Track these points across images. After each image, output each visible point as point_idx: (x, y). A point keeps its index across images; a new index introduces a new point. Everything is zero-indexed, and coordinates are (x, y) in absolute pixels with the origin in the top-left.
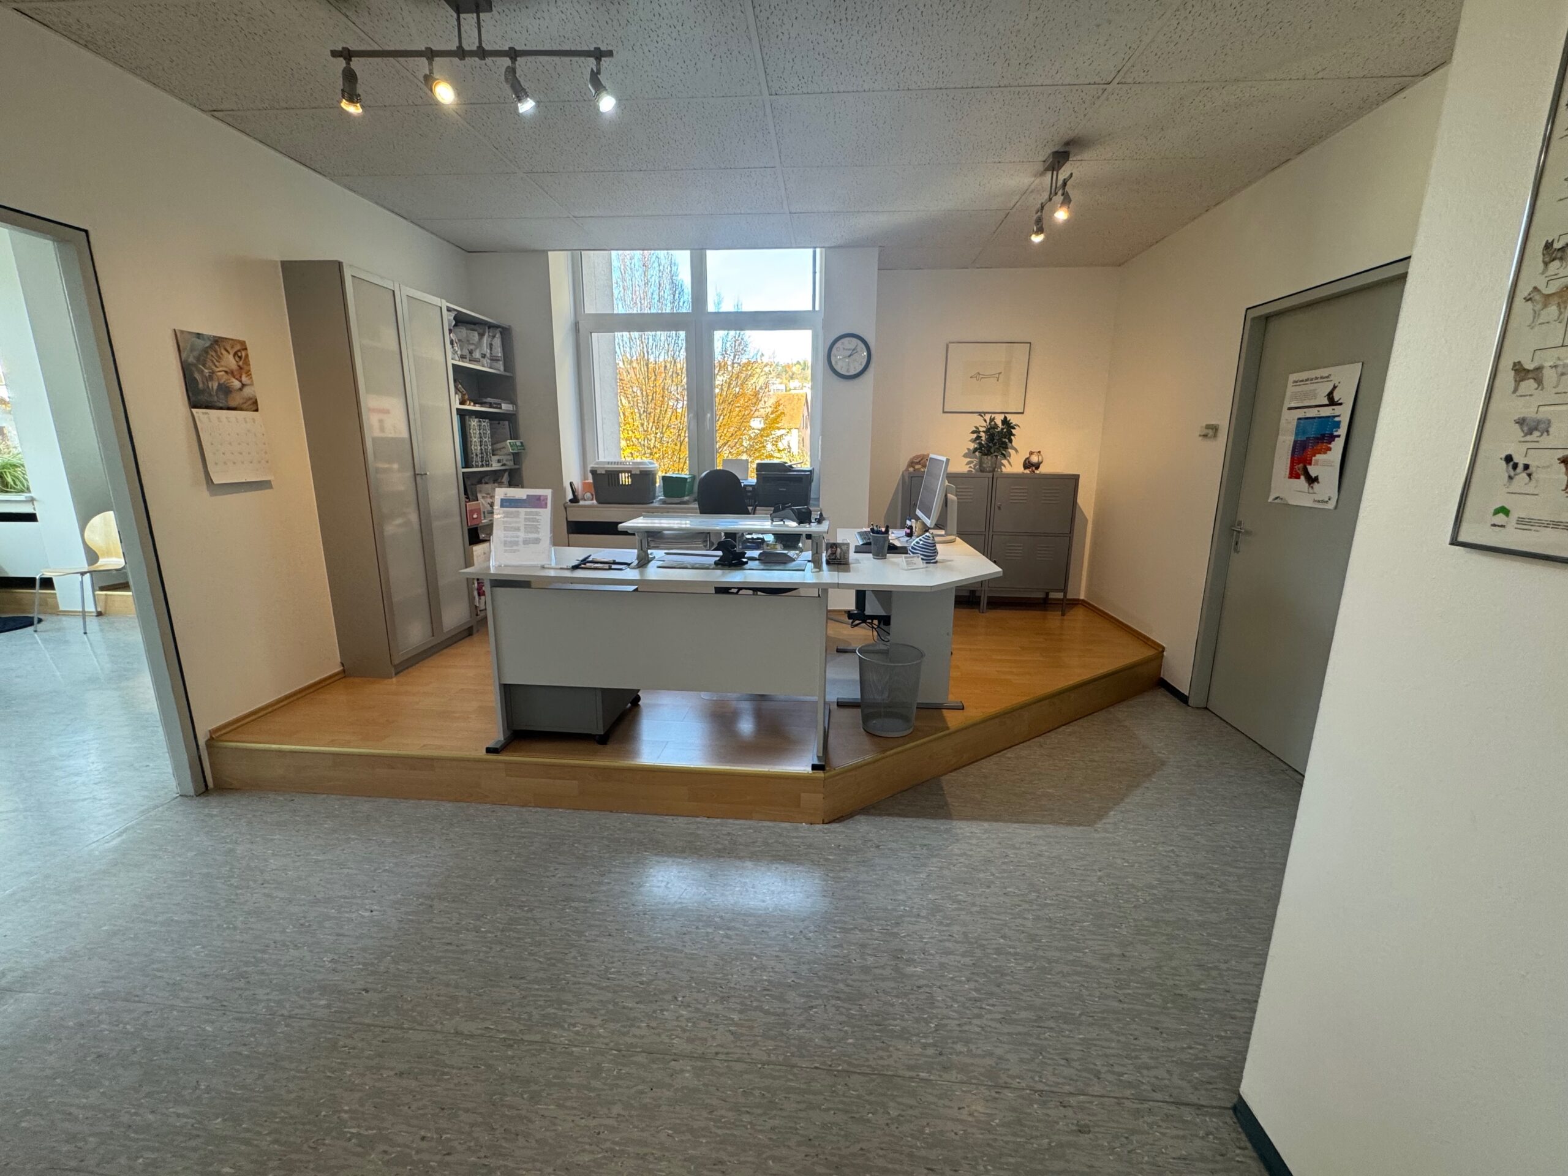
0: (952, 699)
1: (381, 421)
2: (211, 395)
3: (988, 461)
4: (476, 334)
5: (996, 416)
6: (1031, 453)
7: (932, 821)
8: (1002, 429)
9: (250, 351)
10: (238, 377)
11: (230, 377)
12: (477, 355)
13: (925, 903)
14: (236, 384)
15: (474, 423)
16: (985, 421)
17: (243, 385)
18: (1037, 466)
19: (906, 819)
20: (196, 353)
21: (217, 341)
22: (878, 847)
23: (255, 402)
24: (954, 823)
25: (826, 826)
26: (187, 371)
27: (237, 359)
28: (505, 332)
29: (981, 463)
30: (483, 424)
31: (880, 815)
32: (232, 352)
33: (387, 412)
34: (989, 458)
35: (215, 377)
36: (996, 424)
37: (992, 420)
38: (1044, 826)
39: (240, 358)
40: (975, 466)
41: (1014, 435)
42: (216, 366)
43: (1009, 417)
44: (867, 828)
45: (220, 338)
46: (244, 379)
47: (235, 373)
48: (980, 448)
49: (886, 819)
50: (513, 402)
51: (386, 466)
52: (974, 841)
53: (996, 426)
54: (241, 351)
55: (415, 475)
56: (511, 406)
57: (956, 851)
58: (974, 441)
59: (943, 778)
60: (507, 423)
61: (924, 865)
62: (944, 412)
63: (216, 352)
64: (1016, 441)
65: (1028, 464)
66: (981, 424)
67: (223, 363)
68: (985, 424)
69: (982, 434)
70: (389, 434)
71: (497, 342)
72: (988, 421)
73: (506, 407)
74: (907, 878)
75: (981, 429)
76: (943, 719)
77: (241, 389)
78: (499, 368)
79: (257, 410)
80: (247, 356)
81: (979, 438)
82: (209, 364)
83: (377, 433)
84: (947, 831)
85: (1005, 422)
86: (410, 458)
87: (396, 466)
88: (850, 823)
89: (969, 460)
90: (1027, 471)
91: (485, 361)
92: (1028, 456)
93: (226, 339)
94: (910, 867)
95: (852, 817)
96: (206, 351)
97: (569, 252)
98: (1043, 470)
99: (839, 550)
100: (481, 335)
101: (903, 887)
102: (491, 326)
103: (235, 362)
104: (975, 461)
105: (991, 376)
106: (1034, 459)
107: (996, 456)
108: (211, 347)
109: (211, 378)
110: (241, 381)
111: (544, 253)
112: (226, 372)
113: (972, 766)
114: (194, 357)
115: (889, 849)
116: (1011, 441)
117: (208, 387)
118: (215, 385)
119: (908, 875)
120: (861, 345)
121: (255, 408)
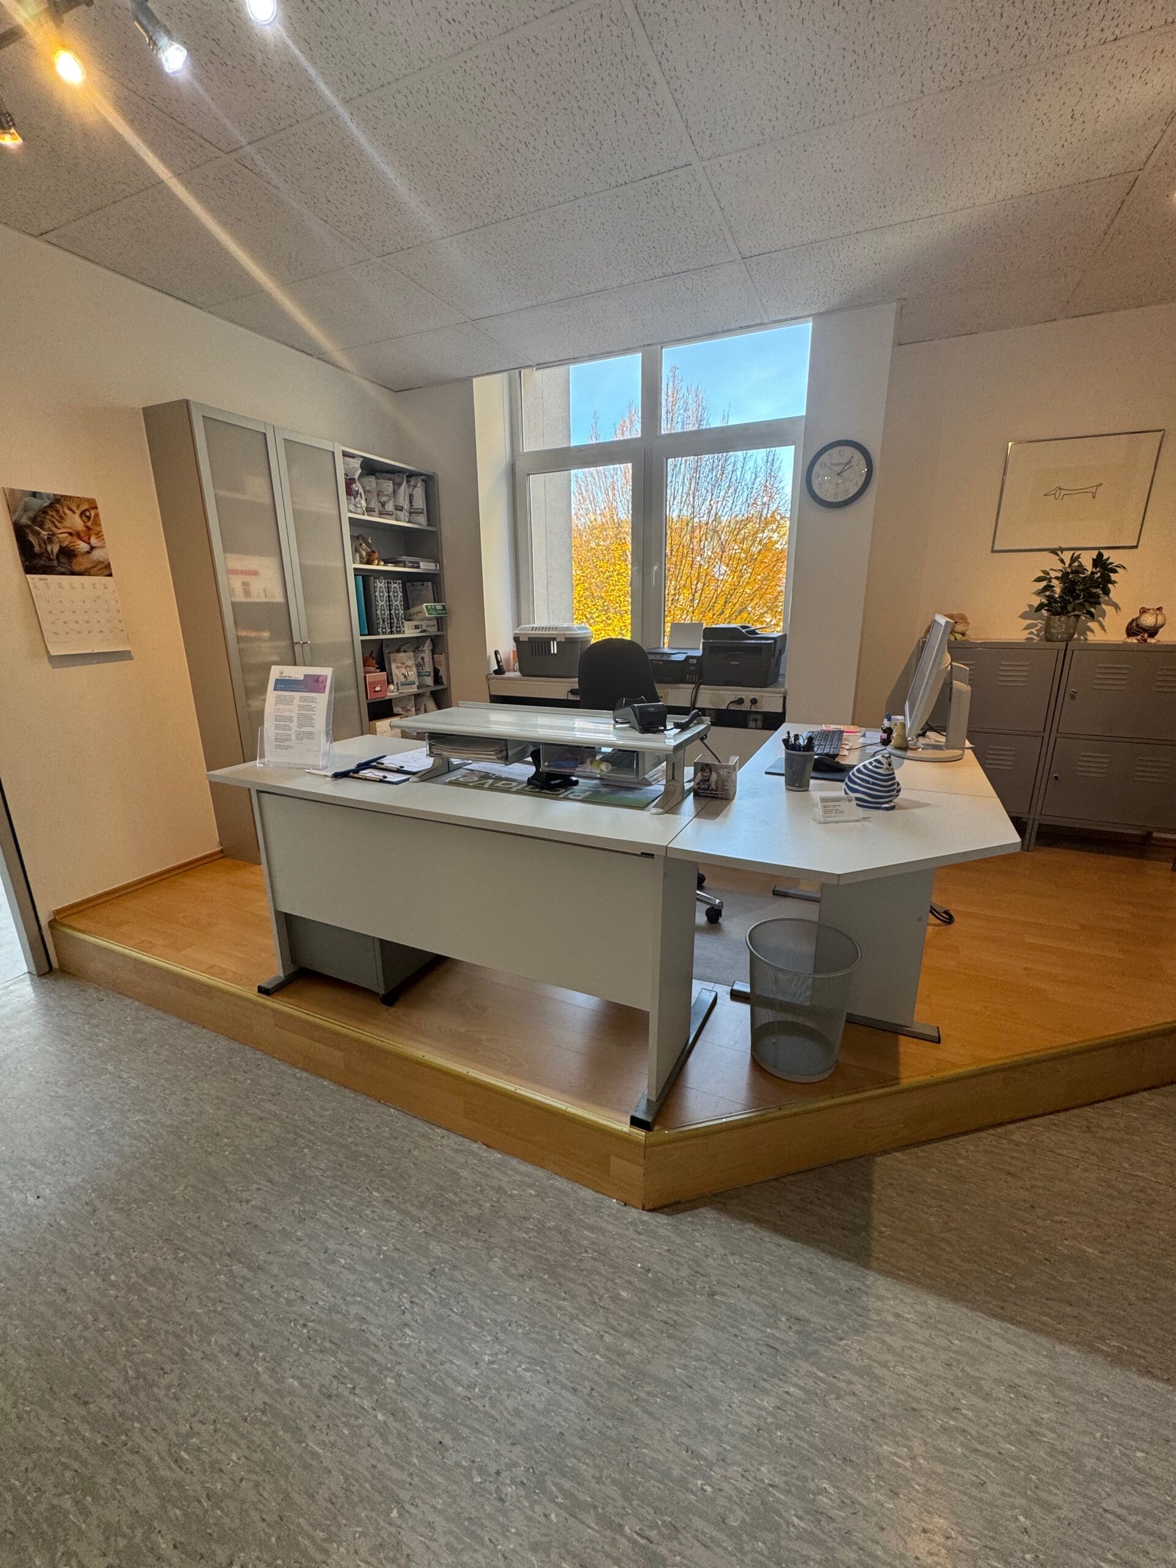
0: (922, 1018)
1: (245, 584)
2: (50, 559)
3: (1060, 624)
4: (390, 483)
5: (1083, 553)
6: (1144, 611)
7: (829, 1260)
8: (1093, 573)
9: (100, 510)
10: (85, 538)
11: (75, 538)
12: (390, 507)
13: (748, 1487)
14: (83, 546)
15: (380, 585)
16: (1062, 561)
17: (92, 548)
18: (1153, 632)
19: (784, 1242)
20: (31, 514)
21: (58, 501)
22: (712, 1294)
23: (108, 566)
24: (871, 1278)
25: (646, 1216)
26: (20, 533)
27: (84, 518)
28: (429, 481)
29: (1048, 627)
30: (394, 585)
31: (743, 1217)
32: (78, 512)
33: (255, 573)
34: (1063, 618)
35: (55, 538)
36: (1080, 565)
37: (1074, 559)
38: (1059, 1348)
39: (89, 518)
40: (1039, 631)
41: (1113, 583)
42: (56, 527)
43: (1106, 554)
44: (708, 1242)
45: (62, 496)
46: (94, 541)
47: (82, 535)
48: (1049, 605)
49: (750, 1230)
50: (437, 560)
51: (254, 634)
52: (897, 1343)
53: (1081, 569)
54: (89, 510)
55: (293, 644)
56: (433, 564)
57: (853, 1358)
58: (1039, 593)
59: (879, 1159)
60: (430, 584)
61: (781, 1374)
62: (993, 551)
63: (57, 511)
64: (1115, 592)
65: (1134, 629)
66: (1054, 566)
67: (66, 524)
68: (1060, 566)
69: (1055, 582)
70: (257, 597)
71: (419, 493)
72: (1068, 562)
73: (425, 566)
74: (737, 1398)
75: (1053, 574)
76: (894, 1058)
77: (88, 552)
78: (421, 522)
79: (110, 575)
80: (97, 515)
81: (1049, 587)
82: (48, 525)
83: (240, 598)
84: (851, 1295)
85: (1099, 562)
86: (287, 622)
87: (266, 634)
88: (686, 1221)
89: (1029, 622)
90: (1133, 640)
91: (403, 515)
92: (1138, 615)
93: (70, 497)
94: (751, 1368)
95: (694, 1208)
96: (44, 511)
97: (505, 374)
98: (1164, 637)
99: (714, 776)
100: (397, 485)
101: (720, 1423)
102: (411, 475)
103: (82, 523)
104: (1040, 624)
105: (1083, 490)
106: (1148, 620)
107: (1077, 617)
108: (51, 506)
109: (50, 540)
110: (89, 543)
111: (468, 381)
112: (70, 534)
113: (941, 1145)
114: (29, 518)
115: (729, 1306)
116: (1107, 592)
117: (46, 550)
118: (56, 549)
119: (740, 1390)
120: (858, 455)
121: (107, 573)
